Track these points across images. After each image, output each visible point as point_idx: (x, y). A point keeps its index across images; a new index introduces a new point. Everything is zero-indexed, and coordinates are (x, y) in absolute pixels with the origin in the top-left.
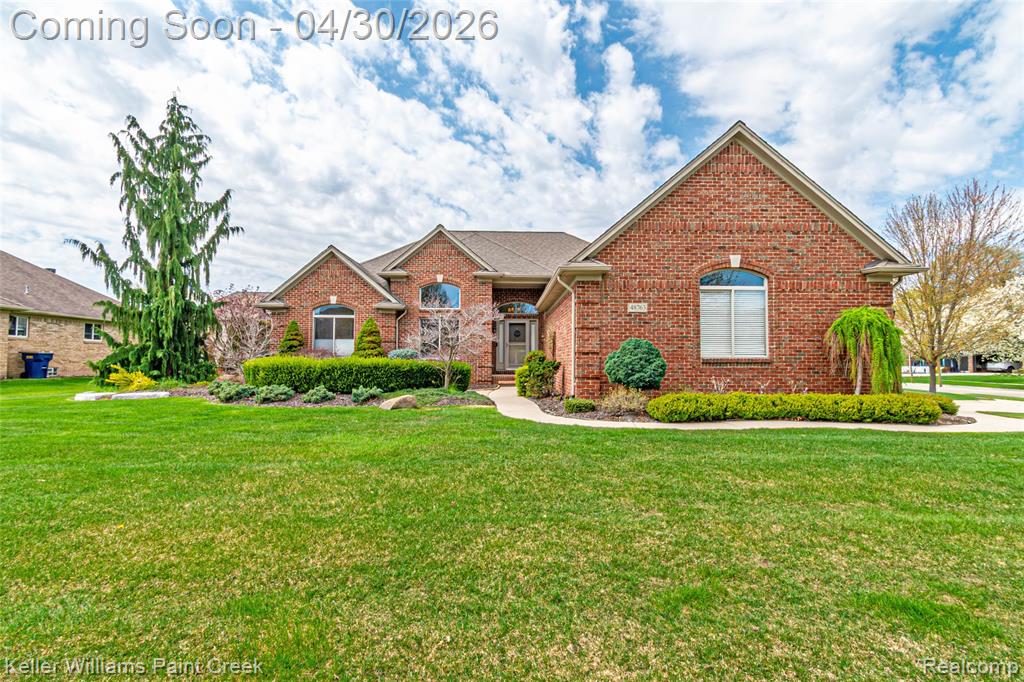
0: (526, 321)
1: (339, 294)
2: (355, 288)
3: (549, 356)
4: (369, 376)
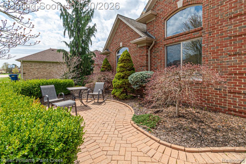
1: (123, 41)
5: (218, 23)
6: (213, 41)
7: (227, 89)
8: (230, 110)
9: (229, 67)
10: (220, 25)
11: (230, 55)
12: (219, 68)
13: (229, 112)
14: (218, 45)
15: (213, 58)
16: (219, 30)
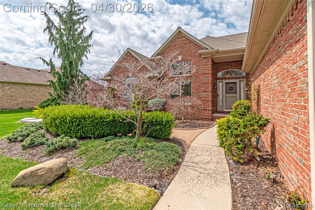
0: (237, 81)
1: (132, 72)
3: (254, 107)
4: (79, 125)
5: (198, 75)
6: (196, 84)
7: (202, 108)
8: (203, 118)
9: (203, 97)
10: (199, 76)
11: (203, 92)
12: (199, 98)
13: (203, 119)
14: (198, 86)
15: (197, 92)
16: (199, 79)
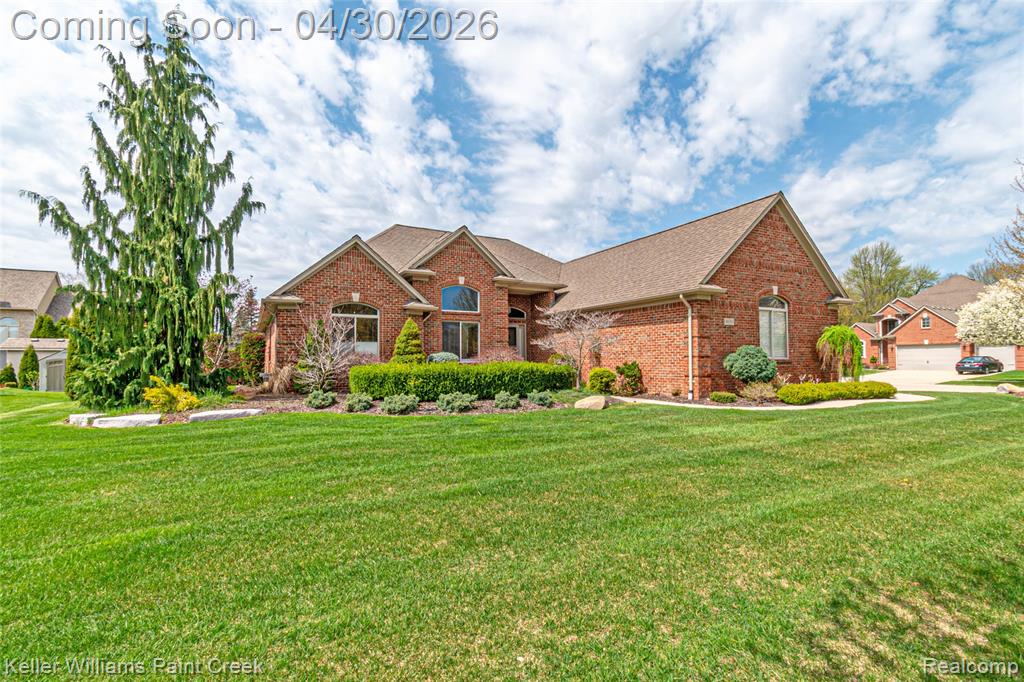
1: (362, 291)
2: (379, 285)
